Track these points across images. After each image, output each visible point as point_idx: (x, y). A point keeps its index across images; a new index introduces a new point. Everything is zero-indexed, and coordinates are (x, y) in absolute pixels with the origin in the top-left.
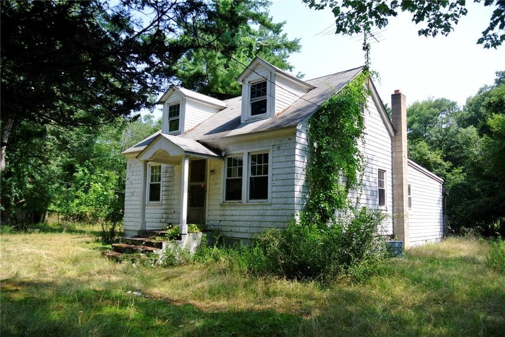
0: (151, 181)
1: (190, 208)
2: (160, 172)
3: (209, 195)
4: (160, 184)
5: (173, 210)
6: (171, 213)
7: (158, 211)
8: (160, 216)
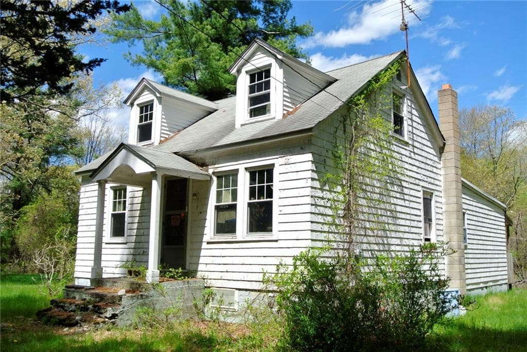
0: (114, 210)
1: (165, 246)
2: (125, 197)
3: (191, 227)
4: (124, 213)
5: (142, 250)
6: (139, 254)
7: (120, 251)
8: (125, 258)
